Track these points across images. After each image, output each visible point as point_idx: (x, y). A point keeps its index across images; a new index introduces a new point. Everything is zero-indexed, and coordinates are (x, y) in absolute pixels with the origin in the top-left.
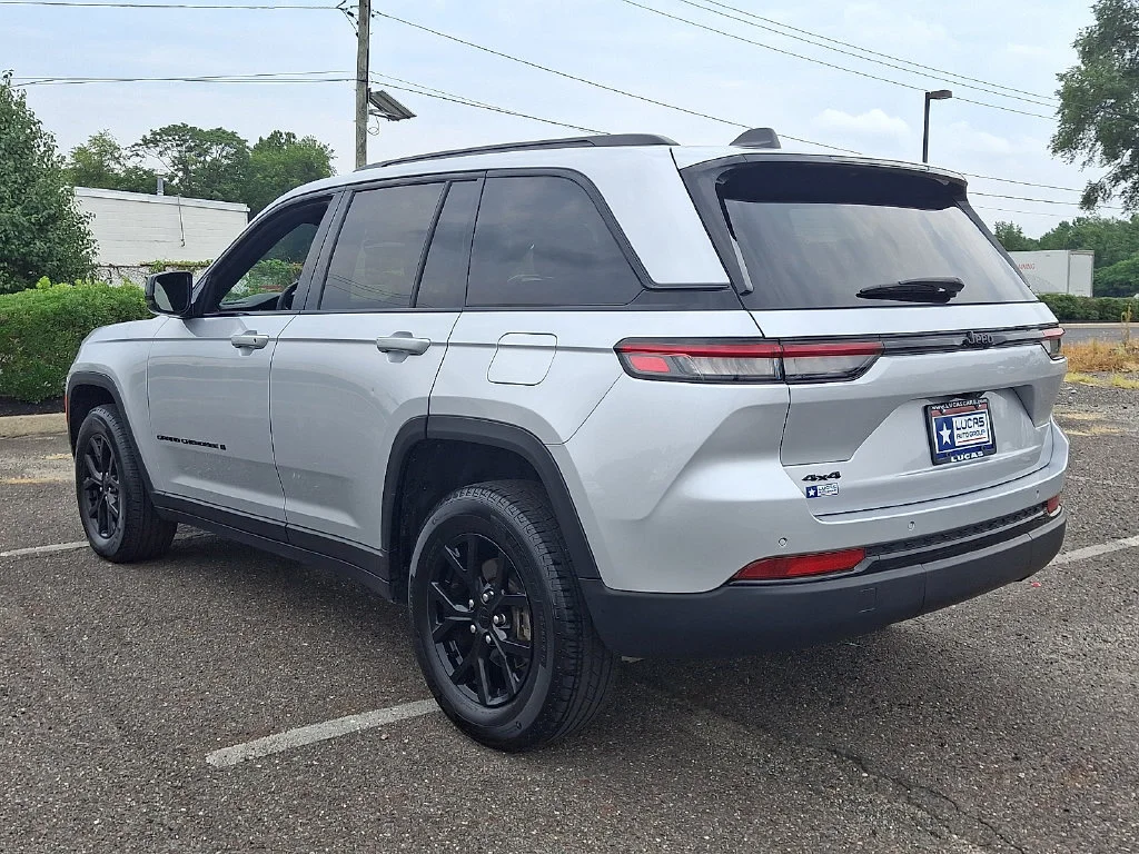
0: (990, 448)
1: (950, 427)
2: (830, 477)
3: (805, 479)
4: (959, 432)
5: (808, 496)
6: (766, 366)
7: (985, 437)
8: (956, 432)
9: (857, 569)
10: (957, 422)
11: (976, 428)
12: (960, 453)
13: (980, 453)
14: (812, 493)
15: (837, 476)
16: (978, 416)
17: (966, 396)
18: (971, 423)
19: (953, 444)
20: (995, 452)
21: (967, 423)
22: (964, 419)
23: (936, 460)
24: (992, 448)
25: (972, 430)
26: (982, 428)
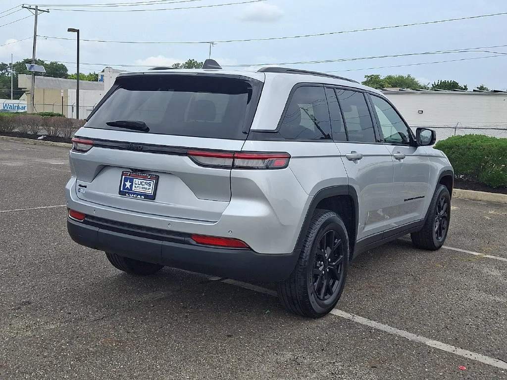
0: (150, 197)
1: (132, 182)
2: (84, 187)
3: (79, 185)
4: (136, 185)
7: (150, 192)
8: (134, 185)
10: (136, 181)
11: (146, 186)
12: (134, 194)
13: (143, 197)
15: (86, 187)
16: (148, 182)
17: (142, 171)
19: (131, 189)
20: (154, 199)
21: (141, 183)
22: (140, 181)
23: (121, 193)
24: (152, 197)
25: (143, 186)
26: (149, 187)
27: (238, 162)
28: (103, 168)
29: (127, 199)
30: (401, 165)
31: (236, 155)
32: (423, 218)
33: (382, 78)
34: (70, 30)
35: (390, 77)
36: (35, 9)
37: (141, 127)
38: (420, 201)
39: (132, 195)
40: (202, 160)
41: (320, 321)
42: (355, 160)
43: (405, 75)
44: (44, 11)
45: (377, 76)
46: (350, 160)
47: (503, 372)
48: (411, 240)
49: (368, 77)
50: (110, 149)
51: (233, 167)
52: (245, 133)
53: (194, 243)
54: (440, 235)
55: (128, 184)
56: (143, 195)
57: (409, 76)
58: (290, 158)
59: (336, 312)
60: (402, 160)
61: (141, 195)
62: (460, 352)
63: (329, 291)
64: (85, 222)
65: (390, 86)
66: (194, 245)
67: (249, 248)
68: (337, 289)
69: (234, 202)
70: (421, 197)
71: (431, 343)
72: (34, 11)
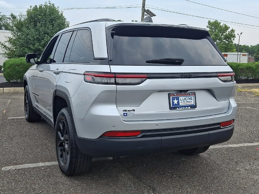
0: (194, 107)
1: (178, 99)
2: (132, 111)
3: (124, 111)
4: (181, 101)
5: (124, 115)
6: (113, 80)
7: (193, 103)
8: (180, 101)
9: (138, 136)
10: (181, 98)
11: (189, 100)
12: (180, 107)
13: (189, 108)
14: (125, 115)
15: (134, 110)
16: (190, 97)
17: (186, 91)
19: (179, 104)
20: (196, 108)
21: (185, 99)
22: (184, 98)
23: (172, 108)
25: (187, 101)
26: (191, 100)
39: (182, 108)
55: (176, 102)
56: (190, 106)
61: (188, 107)
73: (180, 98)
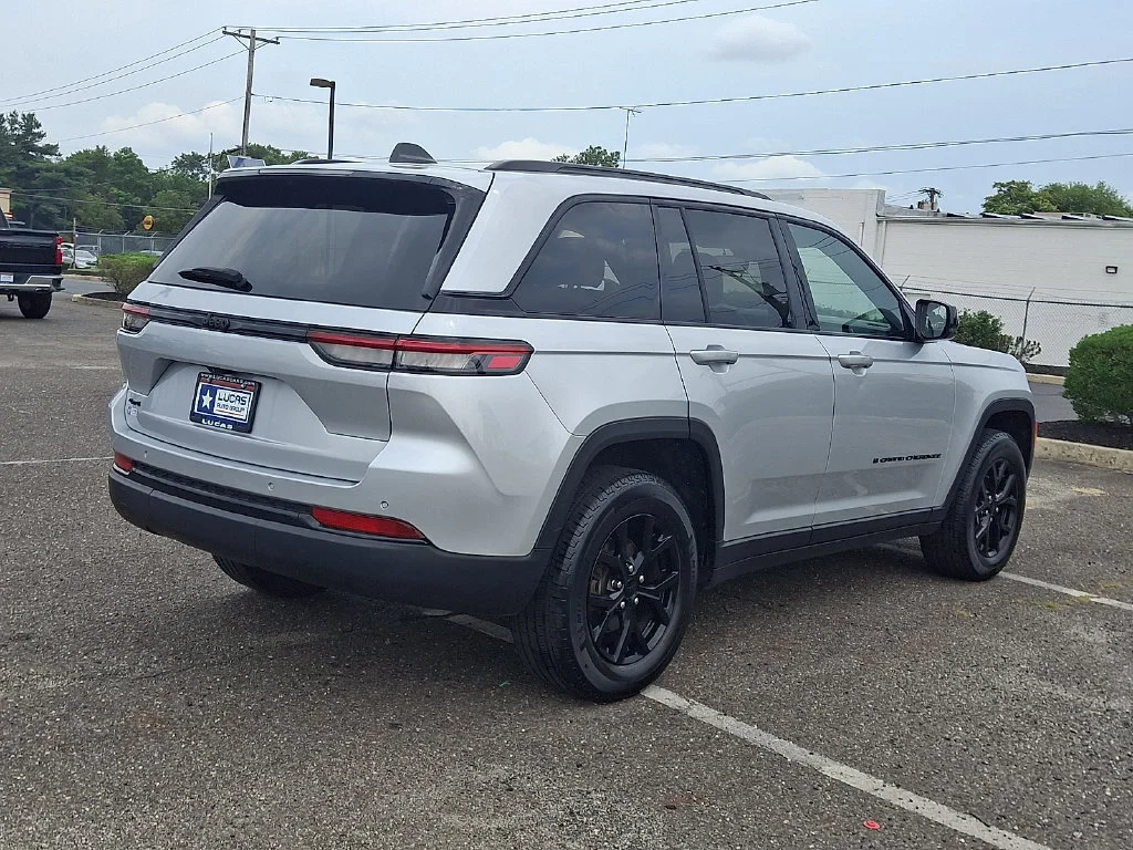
0: (243, 427)
1: (213, 395)
3: (130, 401)
4: (220, 402)
7: (243, 416)
8: (217, 401)
10: (221, 393)
11: (236, 404)
13: (230, 427)
15: (139, 404)
16: (241, 395)
18: (233, 399)
19: (211, 411)
20: (250, 432)
21: (229, 397)
22: (227, 393)
23: (195, 417)
24: (246, 427)
25: (233, 404)
26: (242, 406)
27: (406, 358)
28: (166, 365)
29: (206, 429)
30: (860, 381)
31: (400, 343)
32: (942, 503)
33: (1035, 190)
34: (314, 82)
35: (1055, 189)
36: (249, 37)
37: (232, 282)
38: (927, 465)
39: (213, 423)
40: (338, 351)
41: (610, 709)
42: (716, 364)
43: (1092, 184)
44: (268, 41)
45: (1024, 185)
46: (700, 362)
47: (963, 840)
48: (920, 554)
49: (1003, 185)
50: (170, 326)
51: (393, 367)
52: (426, 297)
53: (315, 524)
54: (994, 547)
55: (207, 400)
56: (232, 423)
57: (1101, 185)
58: (532, 352)
59: (657, 694)
60: (865, 371)
61: (227, 422)
62: (891, 793)
63: (637, 646)
64: (133, 476)
65: (1055, 208)
66: (316, 530)
67: (426, 539)
68: (661, 644)
69: (397, 442)
70: (929, 456)
71: (833, 770)
72: (247, 42)
73: (219, 391)
